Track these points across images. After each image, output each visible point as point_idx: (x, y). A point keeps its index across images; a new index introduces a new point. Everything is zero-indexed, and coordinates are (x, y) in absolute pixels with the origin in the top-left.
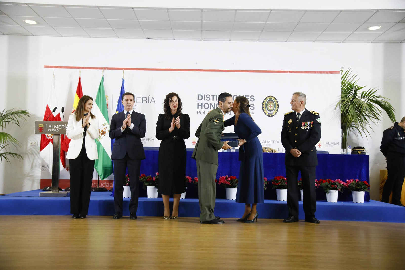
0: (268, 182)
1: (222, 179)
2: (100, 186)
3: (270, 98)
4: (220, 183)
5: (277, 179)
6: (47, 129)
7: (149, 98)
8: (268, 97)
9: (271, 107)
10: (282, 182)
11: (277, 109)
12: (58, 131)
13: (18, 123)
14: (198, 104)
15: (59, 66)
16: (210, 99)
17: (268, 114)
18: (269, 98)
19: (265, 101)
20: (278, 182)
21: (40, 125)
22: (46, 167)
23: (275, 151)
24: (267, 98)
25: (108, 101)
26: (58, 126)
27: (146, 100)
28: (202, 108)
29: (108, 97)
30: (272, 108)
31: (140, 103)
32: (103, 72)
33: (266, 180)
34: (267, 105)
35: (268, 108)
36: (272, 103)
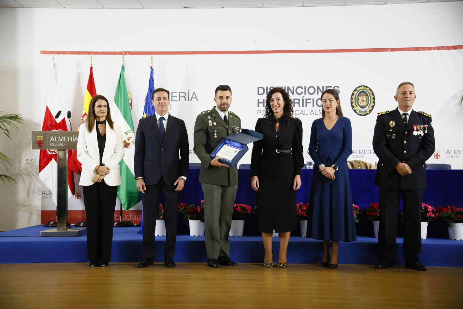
0: (361, 211)
2: (124, 219)
3: (362, 89)
5: (374, 208)
6: (49, 142)
7: (188, 93)
8: (359, 87)
9: (364, 102)
11: (373, 104)
12: (63, 144)
13: (7, 133)
14: (258, 100)
15: (62, 52)
17: (360, 111)
18: (360, 88)
19: (355, 93)
20: (376, 211)
21: (39, 137)
22: (48, 193)
23: (370, 167)
24: (358, 89)
25: (131, 99)
26: (63, 137)
27: (184, 97)
29: (131, 94)
30: (365, 103)
31: (177, 101)
32: (123, 58)
33: (358, 209)
34: (358, 99)
35: (360, 103)
36: (364, 96)
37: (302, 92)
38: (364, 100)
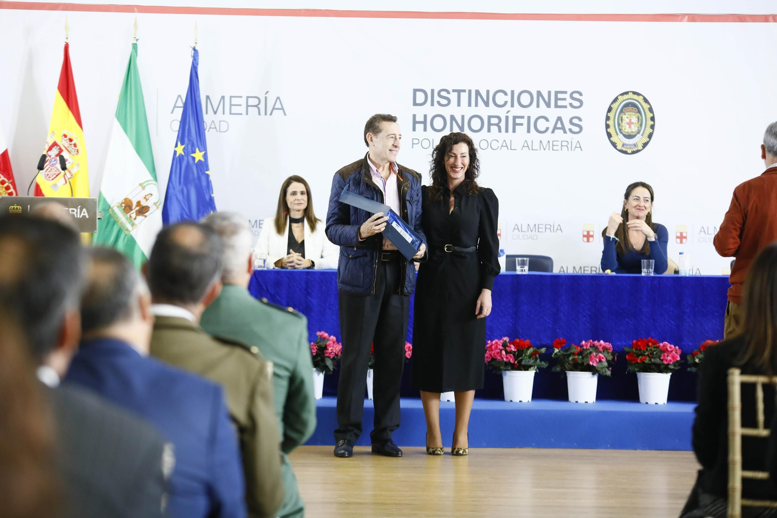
0: (617, 354)
1: (493, 347)
3: (628, 99)
4: (487, 357)
5: (638, 348)
7: (266, 98)
8: (622, 94)
9: (632, 126)
10: (652, 354)
14: (414, 116)
16: (448, 100)
17: (623, 145)
18: (626, 97)
19: (615, 106)
20: (642, 355)
21: (14, 208)
24: (621, 99)
27: (256, 106)
28: (425, 130)
30: (634, 129)
31: (241, 114)
33: (609, 349)
34: (620, 119)
35: (623, 128)
36: (634, 114)
37: (506, 103)
38: (632, 121)
